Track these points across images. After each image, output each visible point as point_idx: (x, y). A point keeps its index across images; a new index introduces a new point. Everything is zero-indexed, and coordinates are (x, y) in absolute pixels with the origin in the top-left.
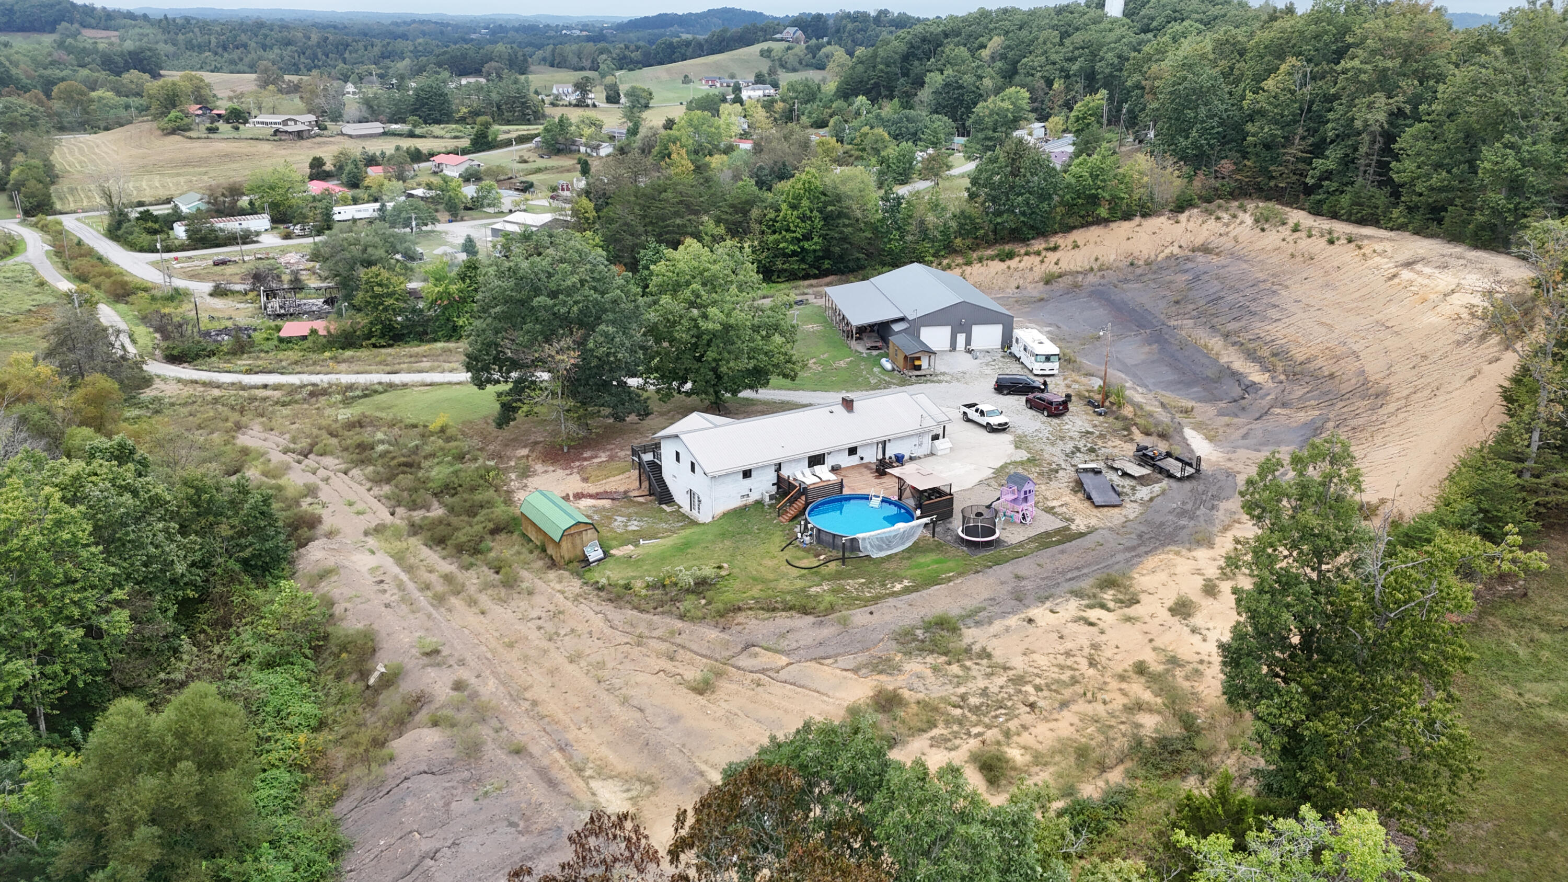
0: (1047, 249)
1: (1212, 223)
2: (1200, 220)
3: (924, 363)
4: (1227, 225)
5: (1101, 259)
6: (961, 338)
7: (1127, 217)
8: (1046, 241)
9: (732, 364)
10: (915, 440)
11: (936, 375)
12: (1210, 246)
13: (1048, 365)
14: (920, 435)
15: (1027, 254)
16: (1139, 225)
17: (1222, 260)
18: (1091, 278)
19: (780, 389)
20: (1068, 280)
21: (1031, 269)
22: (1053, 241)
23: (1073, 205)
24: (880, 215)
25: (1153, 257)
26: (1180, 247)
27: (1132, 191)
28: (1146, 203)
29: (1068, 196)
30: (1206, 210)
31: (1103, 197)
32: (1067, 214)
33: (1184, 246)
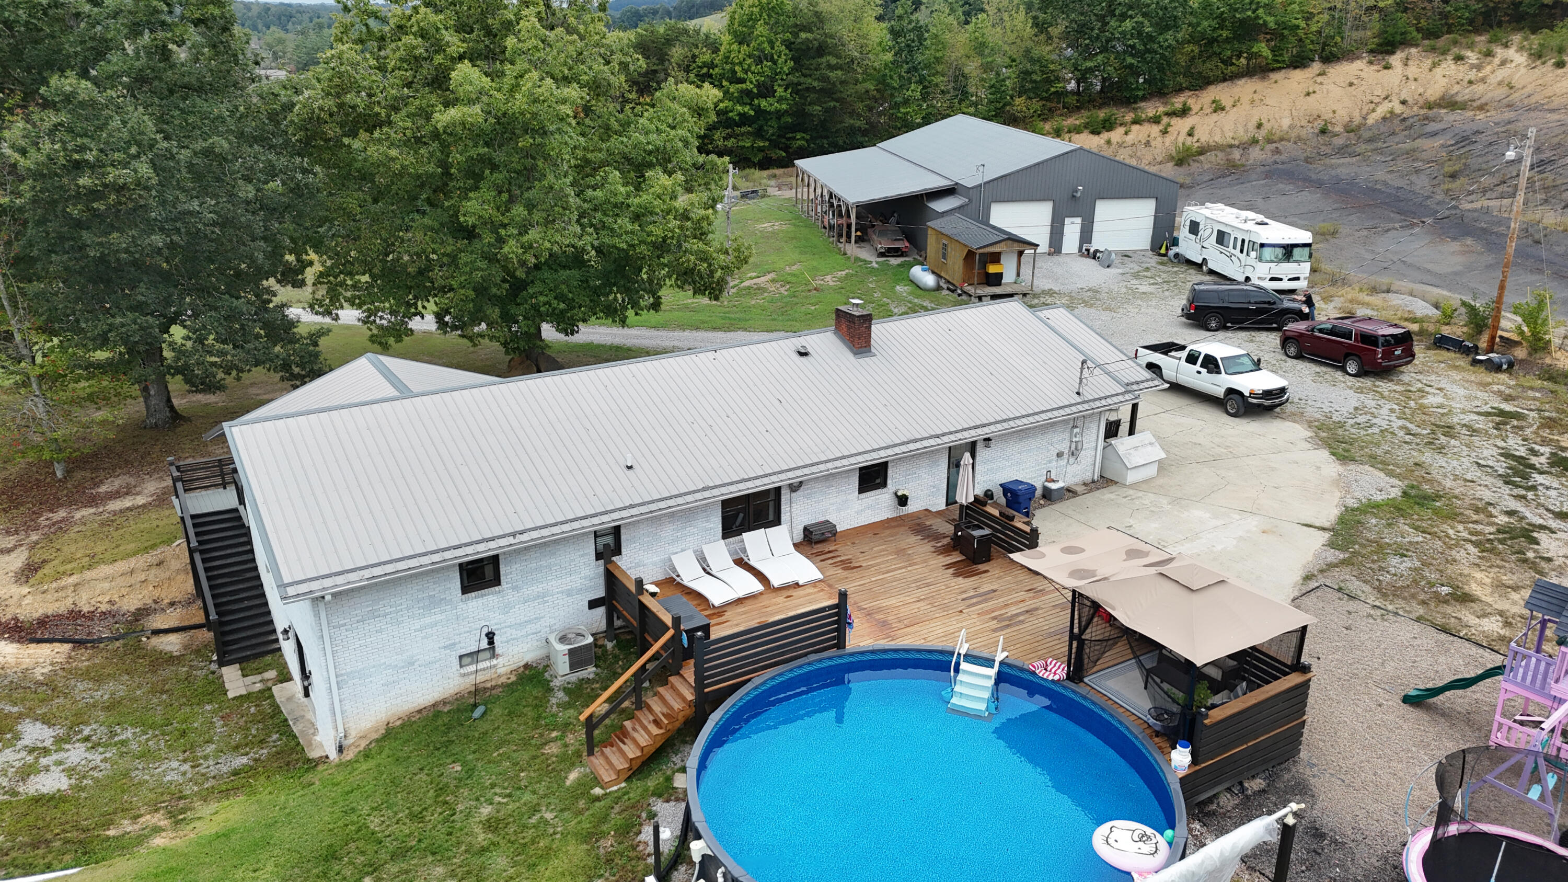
0: (1168, 114)
1: (1448, 67)
2: (1429, 62)
3: (1007, 268)
4: (1479, 68)
5: (1267, 126)
6: (1072, 228)
7: (1300, 62)
8: (1165, 104)
9: (533, 234)
10: (1061, 441)
11: (1035, 296)
12: (1459, 98)
13: (1287, 269)
14: (1074, 423)
15: (1136, 122)
16: (1322, 74)
17: (1494, 115)
18: (1255, 154)
19: (697, 328)
20: (1212, 160)
21: (1148, 144)
22: (1178, 102)
23: (1212, 41)
24: (889, 57)
25: (1357, 120)
26: (1403, 102)
27: (1309, 17)
28: (1333, 37)
29: (1205, 23)
30: (1433, 49)
31: (1265, 23)
32: (1200, 56)
33: (1410, 101)
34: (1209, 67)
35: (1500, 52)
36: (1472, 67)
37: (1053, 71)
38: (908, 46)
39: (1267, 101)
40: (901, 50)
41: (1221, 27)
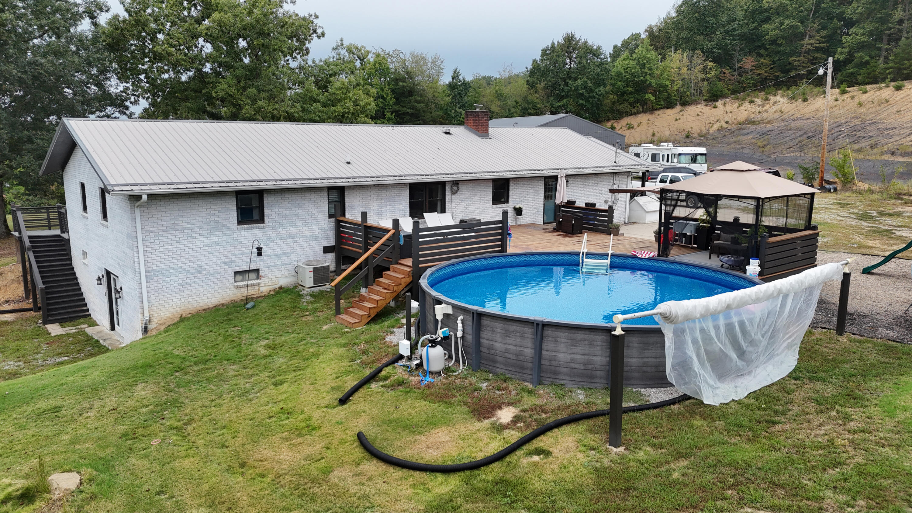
1: (747, 106)
5: (658, 135)
7: (670, 105)
12: (755, 120)
13: (695, 166)
16: (682, 111)
23: (623, 94)
24: (448, 99)
25: (704, 131)
26: (727, 123)
27: (673, 82)
28: (686, 92)
29: (620, 83)
30: (737, 99)
31: (650, 84)
32: (618, 101)
33: (730, 122)
34: (624, 107)
35: (772, 99)
36: (759, 105)
37: (539, 108)
38: (459, 94)
39: (655, 124)
40: (455, 96)
41: (627, 86)
